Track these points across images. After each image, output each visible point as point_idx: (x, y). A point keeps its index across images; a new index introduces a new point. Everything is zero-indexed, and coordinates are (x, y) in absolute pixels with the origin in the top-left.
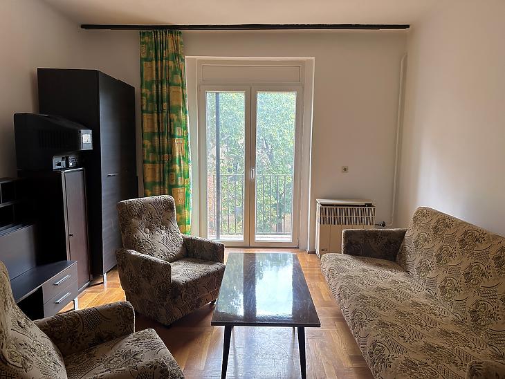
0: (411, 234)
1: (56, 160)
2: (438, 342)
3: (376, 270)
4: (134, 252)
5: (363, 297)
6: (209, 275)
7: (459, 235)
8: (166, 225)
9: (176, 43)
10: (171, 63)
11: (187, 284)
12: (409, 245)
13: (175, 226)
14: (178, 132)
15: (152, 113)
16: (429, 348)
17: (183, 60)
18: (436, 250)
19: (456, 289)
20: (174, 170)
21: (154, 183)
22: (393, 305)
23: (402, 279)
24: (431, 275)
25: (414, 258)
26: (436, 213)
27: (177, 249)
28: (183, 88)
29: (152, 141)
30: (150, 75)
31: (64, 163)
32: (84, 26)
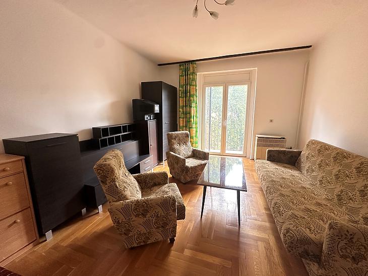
0: (305, 153)
1: (146, 117)
2: (313, 208)
3: (283, 169)
4: (172, 153)
5: (272, 181)
6: (201, 165)
7: (333, 154)
8: (185, 143)
9: (193, 68)
10: (191, 76)
11: (192, 168)
12: (303, 158)
13: (189, 144)
14: (193, 105)
15: (183, 97)
16: (308, 210)
17: (196, 75)
18: (318, 162)
19: (329, 182)
20: (191, 121)
21: (183, 126)
22: (289, 187)
23: (297, 175)
24: (314, 174)
25: (305, 165)
26: (320, 143)
27: (190, 153)
28: (196, 86)
29: (183, 109)
30: (183, 82)
31: (149, 118)
32: (158, 65)
